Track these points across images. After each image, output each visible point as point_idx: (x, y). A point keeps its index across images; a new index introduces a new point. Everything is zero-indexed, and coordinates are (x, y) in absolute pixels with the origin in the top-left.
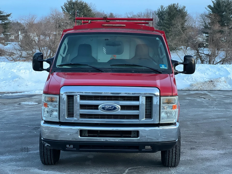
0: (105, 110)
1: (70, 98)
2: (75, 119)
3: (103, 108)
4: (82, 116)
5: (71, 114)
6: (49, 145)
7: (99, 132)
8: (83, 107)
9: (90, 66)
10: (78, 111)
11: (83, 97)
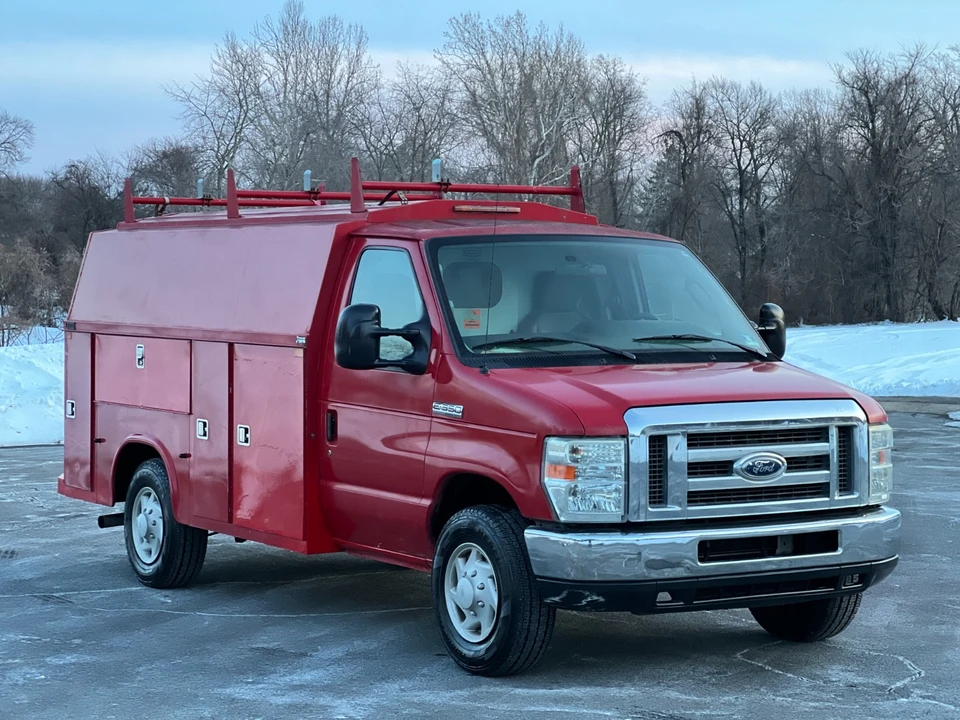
0: (754, 474)
1: (658, 443)
2: (673, 509)
3: (750, 470)
4: (695, 497)
5: (658, 496)
6: (602, 599)
7: (708, 546)
8: (696, 469)
9: (591, 346)
10: (680, 483)
11: (696, 440)
